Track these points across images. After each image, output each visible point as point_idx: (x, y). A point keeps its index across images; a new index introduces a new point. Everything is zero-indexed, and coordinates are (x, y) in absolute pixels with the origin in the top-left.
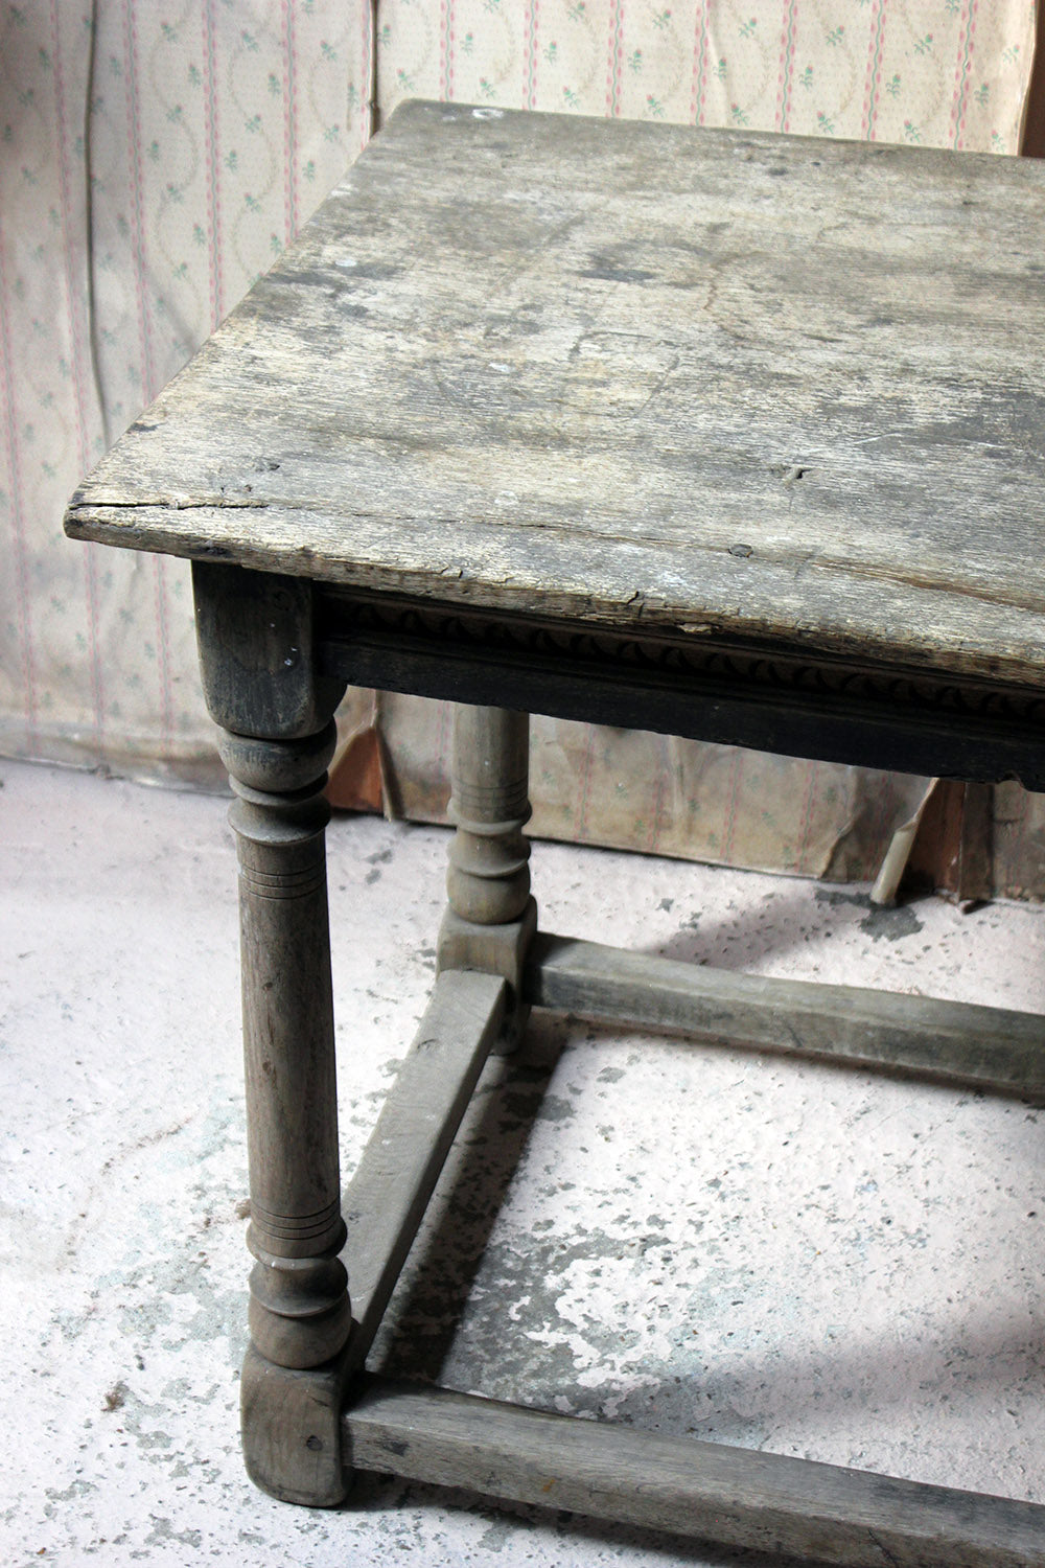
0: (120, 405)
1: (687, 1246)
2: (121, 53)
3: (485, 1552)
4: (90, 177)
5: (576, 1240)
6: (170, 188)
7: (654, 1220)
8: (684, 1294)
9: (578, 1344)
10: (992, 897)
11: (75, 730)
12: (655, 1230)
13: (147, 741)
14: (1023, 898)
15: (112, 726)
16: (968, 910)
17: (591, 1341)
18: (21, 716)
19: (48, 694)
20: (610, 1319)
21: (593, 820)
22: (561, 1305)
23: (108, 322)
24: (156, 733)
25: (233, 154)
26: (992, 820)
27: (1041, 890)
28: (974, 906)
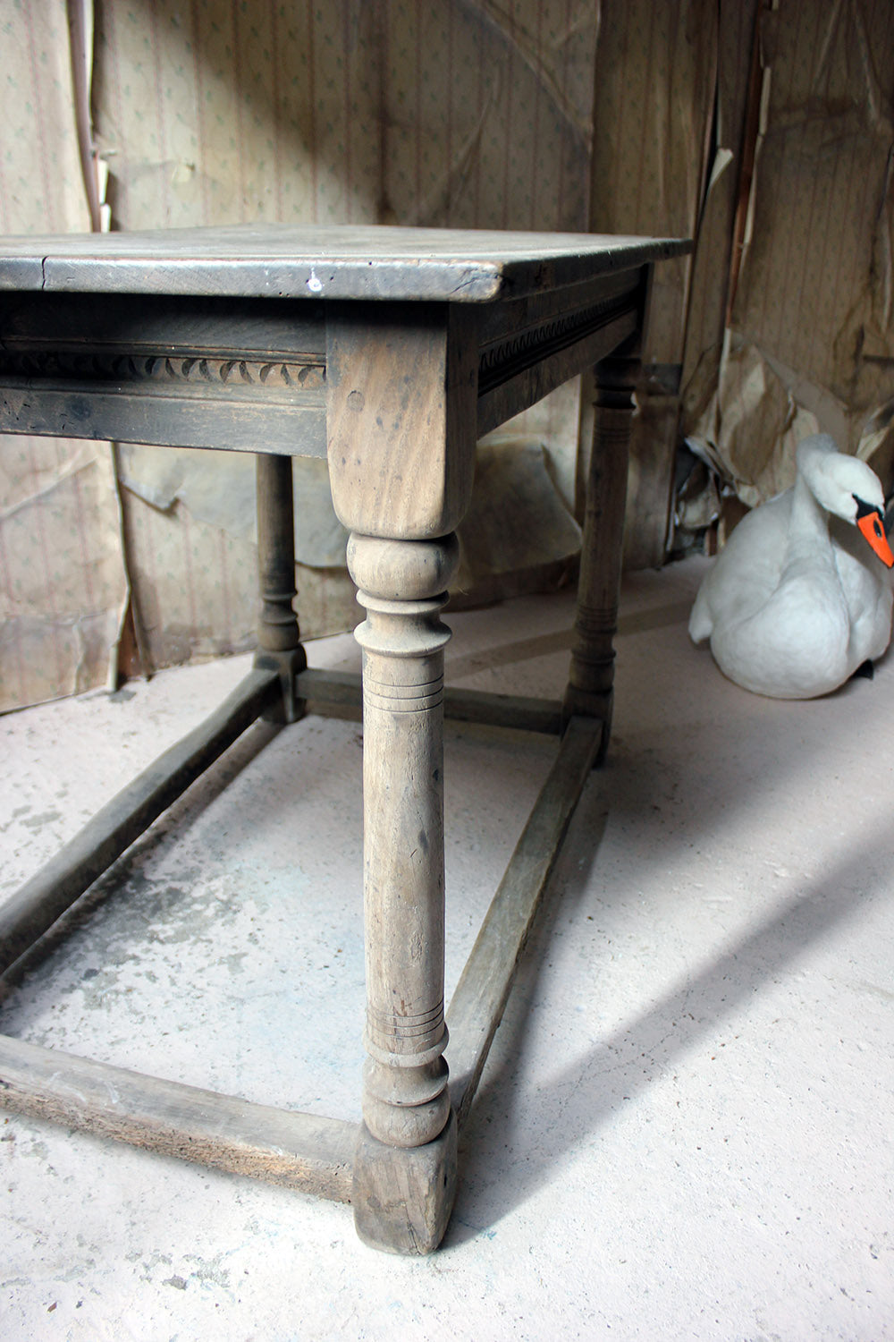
3: (238, 976)
9: (176, 885)
10: (155, 670)
14: (167, 667)
16: (148, 681)
17: (179, 880)
20: (179, 869)
26: (144, 631)
27: (175, 658)
28: (150, 678)
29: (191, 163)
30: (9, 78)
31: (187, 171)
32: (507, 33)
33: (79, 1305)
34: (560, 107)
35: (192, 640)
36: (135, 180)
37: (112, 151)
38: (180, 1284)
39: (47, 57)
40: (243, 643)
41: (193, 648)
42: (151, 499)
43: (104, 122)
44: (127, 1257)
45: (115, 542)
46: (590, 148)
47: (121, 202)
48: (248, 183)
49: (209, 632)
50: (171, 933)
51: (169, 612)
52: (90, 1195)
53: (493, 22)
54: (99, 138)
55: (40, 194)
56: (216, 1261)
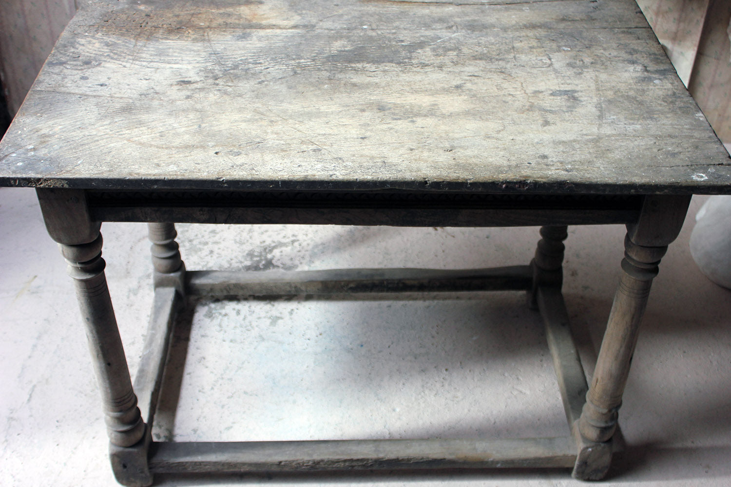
5: (273, 245)
12: (294, 238)
20: (288, 263)
22: (274, 262)
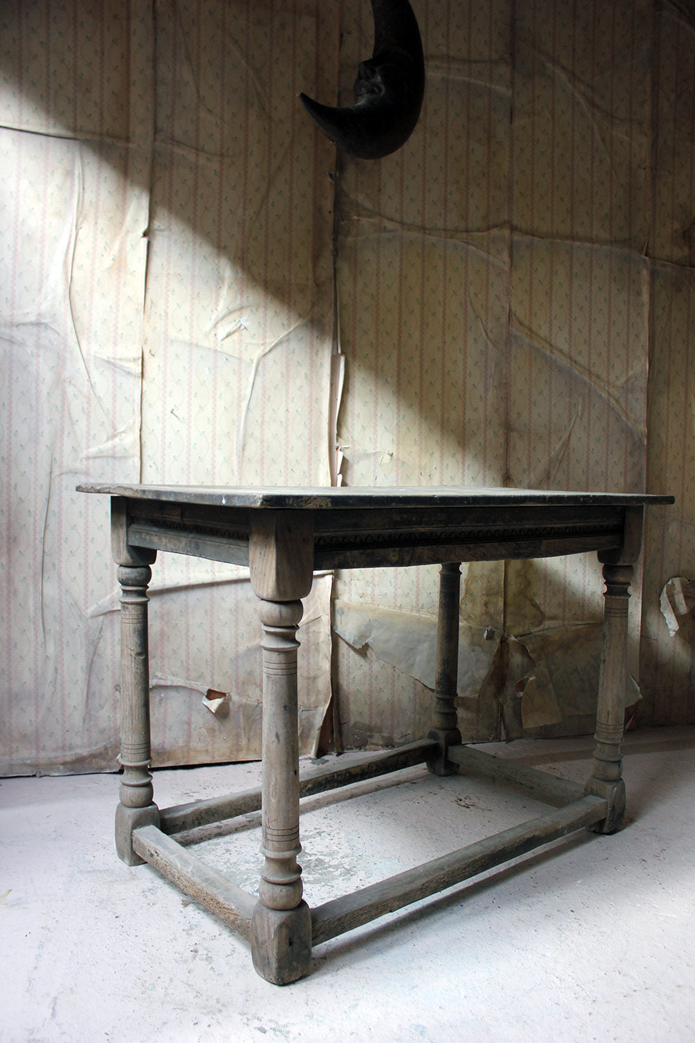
0: (50, 630)
1: (332, 831)
2: (56, 510)
4: (44, 552)
6: (71, 552)
7: (315, 829)
8: (342, 840)
9: (320, 857)
10: (343, 750)
11: (27, 759)
13: (56, 757)
14: (351, 749)
15: (43, 754)
16: (337, 756)
18: (7, 758)
19: (17, 747)
20: (326, 850)
21: (216, 753)
23: (47, 601)
24: (59, 753)
25: (93, 539)
26: (340, 724)
27: (356, 744)
28: (339, 754)
29: (391, 453)
30: (297, 411)
31: (389, 457)
32: (586, 378)
33: (209, 1026)
34: (624, 419)
35: (369, 733)
36: (358, 462)
37: (347, 447)
38: (263, 1031)
39: (318, 400)
40: (402, 741)
41: (368, 739)
42: (351, 643)
43: (344, 431)
44: (240, 1014)
45: (326, 666)
46: (645, 443)
47: (349, 473)
48: (424, 464)
49: (380, 731)
50: (312, 879)
51: (356, 712)
52: (228, 984)
53: (578, 373)
54: (340, 440)
55: (306, 469)
56: (286, 1026)
